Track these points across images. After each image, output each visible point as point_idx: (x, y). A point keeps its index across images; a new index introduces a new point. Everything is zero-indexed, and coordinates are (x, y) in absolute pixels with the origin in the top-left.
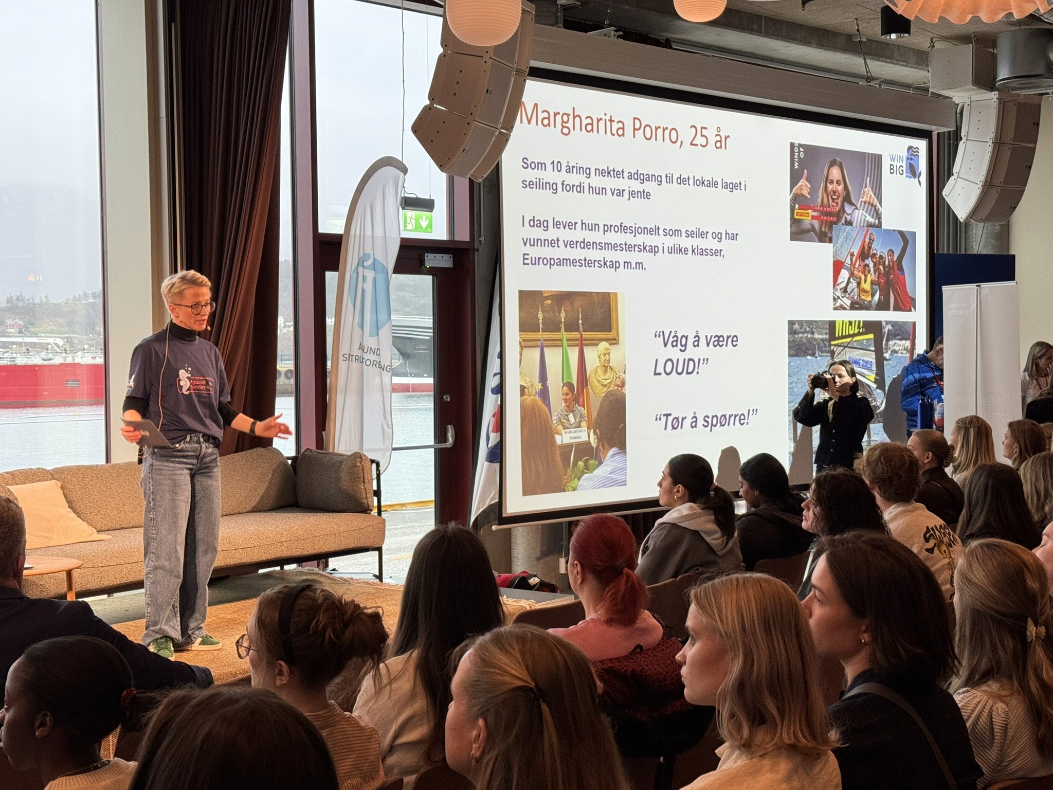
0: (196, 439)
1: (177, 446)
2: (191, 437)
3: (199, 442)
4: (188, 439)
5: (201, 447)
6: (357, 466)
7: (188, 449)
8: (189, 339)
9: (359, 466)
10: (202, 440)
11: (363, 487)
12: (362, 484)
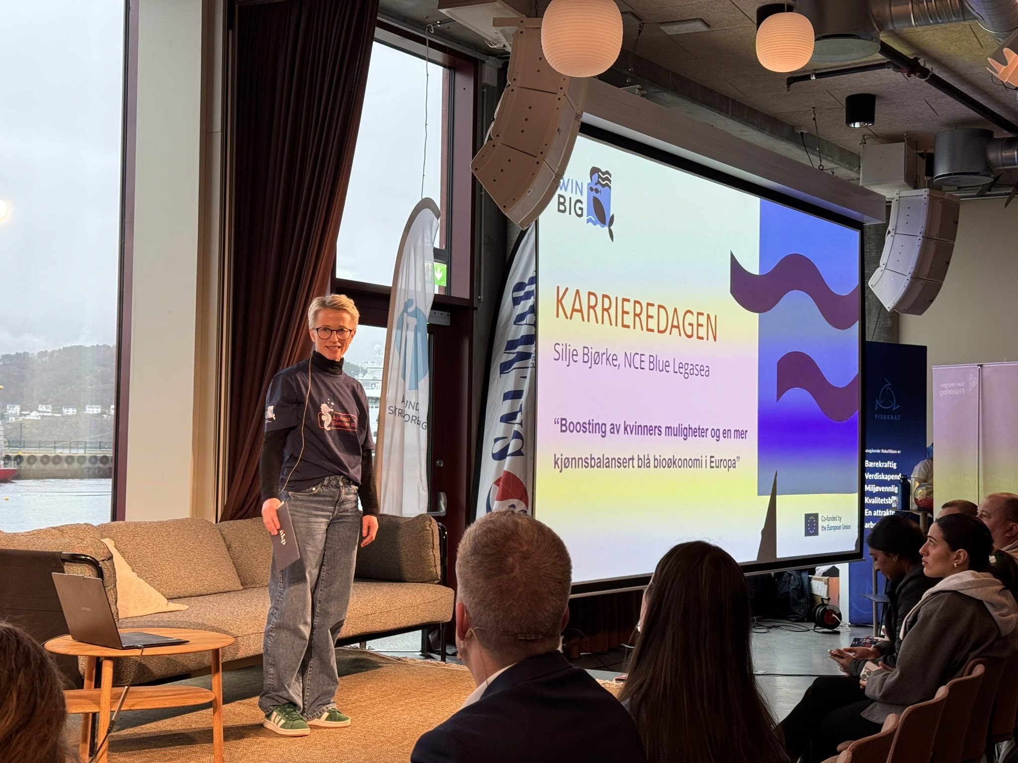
0: (334, 482)
1: (314, 489)
2: (330, 480)
3: (338, 487)
4: (326, 482)
5: (340, 492)
6: (427, 530)
7: (325, 493)
8: (333, 370)
9: (428, 530)
10: (341, 484)
11: (431, 554)
12: (432, 550)
